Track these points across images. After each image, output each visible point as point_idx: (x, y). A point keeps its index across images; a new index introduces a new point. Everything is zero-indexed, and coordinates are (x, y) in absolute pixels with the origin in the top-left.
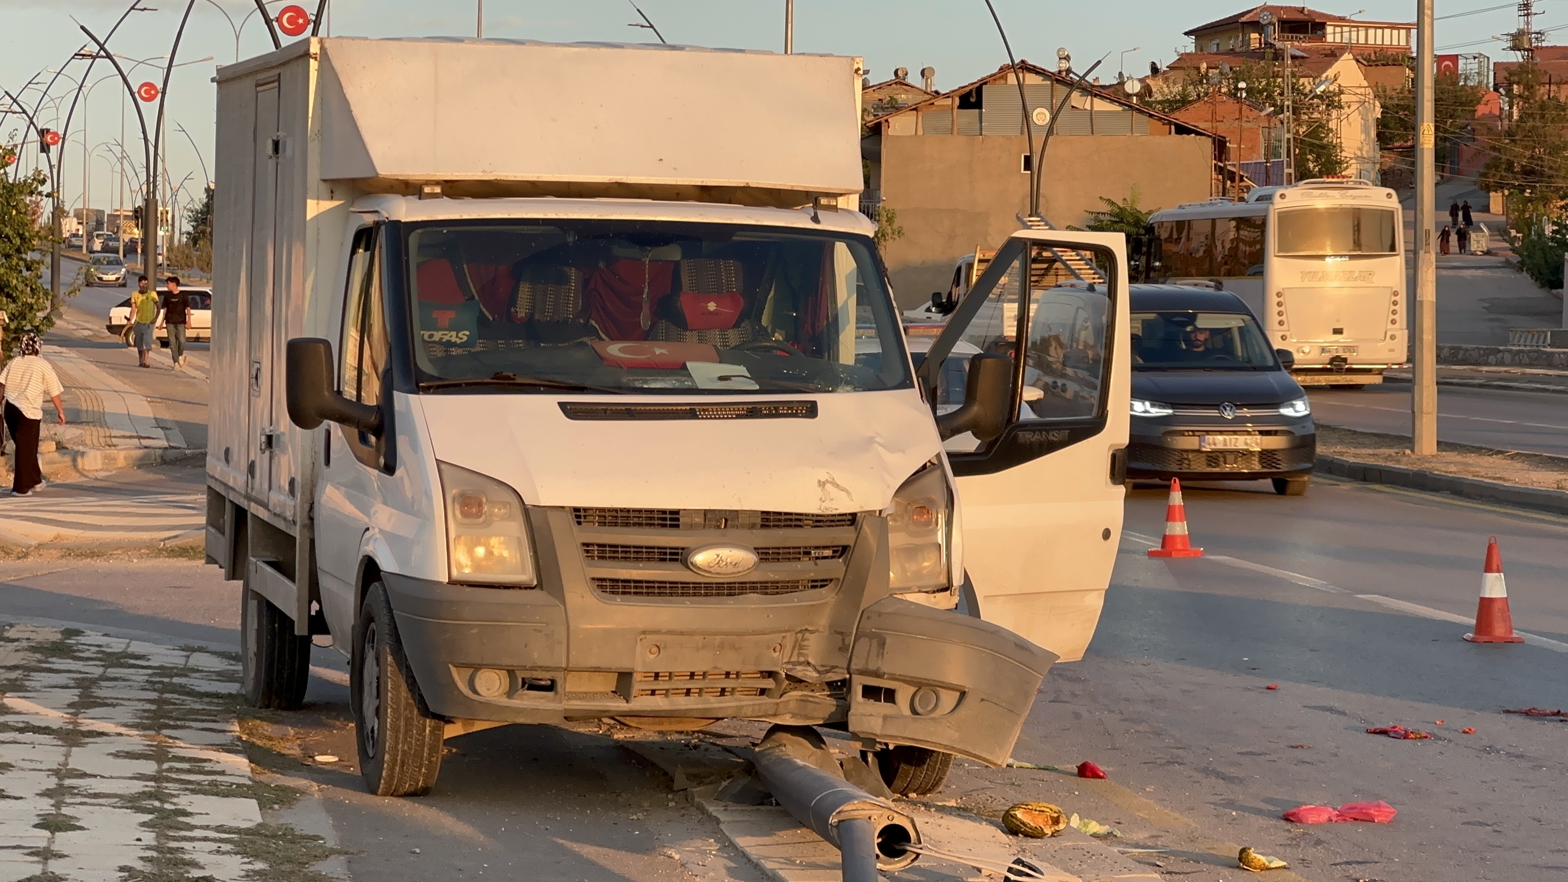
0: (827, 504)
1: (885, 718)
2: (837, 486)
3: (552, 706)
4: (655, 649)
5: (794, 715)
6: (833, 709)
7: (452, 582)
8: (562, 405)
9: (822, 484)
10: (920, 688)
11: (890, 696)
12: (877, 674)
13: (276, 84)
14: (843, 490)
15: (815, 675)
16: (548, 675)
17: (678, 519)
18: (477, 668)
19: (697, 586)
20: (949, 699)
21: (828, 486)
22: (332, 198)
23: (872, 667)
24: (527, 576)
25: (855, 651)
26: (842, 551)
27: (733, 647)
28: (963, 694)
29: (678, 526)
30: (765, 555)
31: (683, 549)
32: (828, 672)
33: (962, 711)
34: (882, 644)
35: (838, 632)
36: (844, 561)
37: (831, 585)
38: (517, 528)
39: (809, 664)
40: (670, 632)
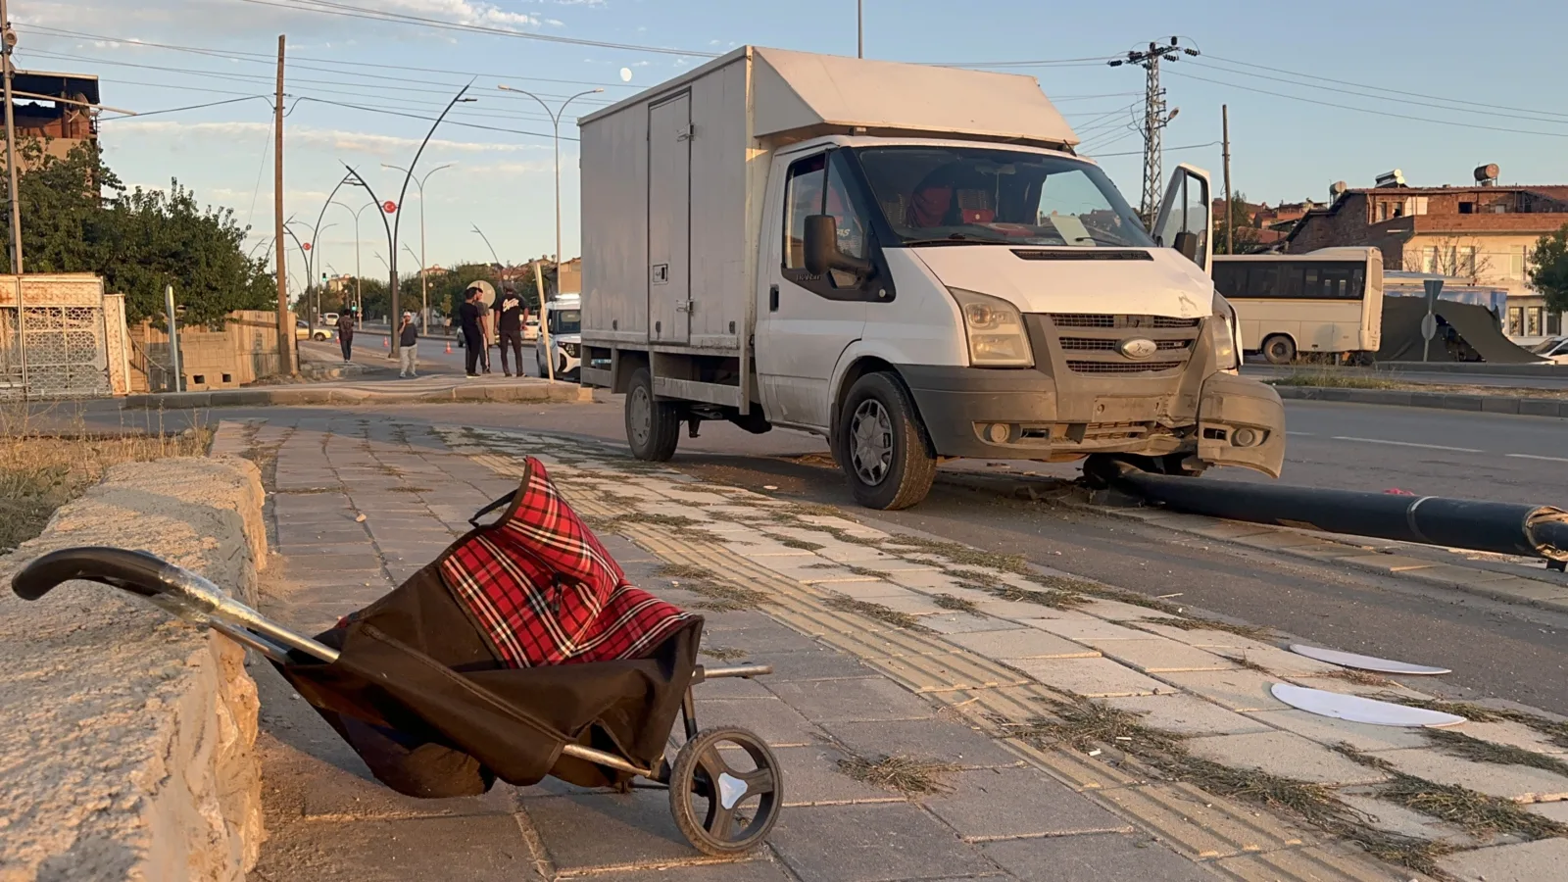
0: (1185, 312)
1: (1222, 449)
2: (1188, 301)
3: (1043, 447)
4: (1101, 408)
5: (1152, 449)
6: (1179, 444)
7: (972, 366)
8: (1012, 250)
9: (1181, 299)
10: (1238, 430)
11: (1222, 436)
12: (1218, 422)
13: (688, 93)
14: (1192, 303)
15: (1171, 423)
16: (1043, 427)
17: (1112, 321)
18: (991, 423)
19: (1127, 365)
20: (1259, 435)
21: (1184, 301)
22: (760, 149)
23: (1215, 416)
24: (1027, 359)
25: (1202, 407)
26: (1187, 343)
27: (1141, 406)
28: (1267, 433)
29: (1112, 326)
30: (1161, 344)
31: (1115, 341)
32: (1180, 421)
33: (1268, 444)
34: (1221, 401)
35: (1185, 394)
36: (1190, 349)
37: (1180, 365)
38: (1015, 329)
39: (1167, 416)
40: (1112, 396)
